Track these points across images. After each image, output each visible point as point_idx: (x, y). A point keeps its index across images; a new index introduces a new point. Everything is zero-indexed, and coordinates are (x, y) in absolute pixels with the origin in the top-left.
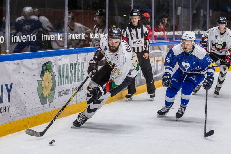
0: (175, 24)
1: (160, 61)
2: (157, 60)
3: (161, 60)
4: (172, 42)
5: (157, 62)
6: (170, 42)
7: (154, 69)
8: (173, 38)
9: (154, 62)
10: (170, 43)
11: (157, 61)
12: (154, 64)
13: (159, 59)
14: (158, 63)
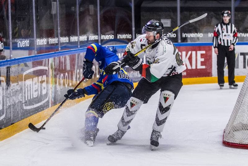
2: (41, 80)
4: (58, 53)
5: (41, 83)
6: (55, 53)
7: (38, 93)
8: (58, 47)
9: (37, 83)
12: (38, 86)
14: (42, 85)
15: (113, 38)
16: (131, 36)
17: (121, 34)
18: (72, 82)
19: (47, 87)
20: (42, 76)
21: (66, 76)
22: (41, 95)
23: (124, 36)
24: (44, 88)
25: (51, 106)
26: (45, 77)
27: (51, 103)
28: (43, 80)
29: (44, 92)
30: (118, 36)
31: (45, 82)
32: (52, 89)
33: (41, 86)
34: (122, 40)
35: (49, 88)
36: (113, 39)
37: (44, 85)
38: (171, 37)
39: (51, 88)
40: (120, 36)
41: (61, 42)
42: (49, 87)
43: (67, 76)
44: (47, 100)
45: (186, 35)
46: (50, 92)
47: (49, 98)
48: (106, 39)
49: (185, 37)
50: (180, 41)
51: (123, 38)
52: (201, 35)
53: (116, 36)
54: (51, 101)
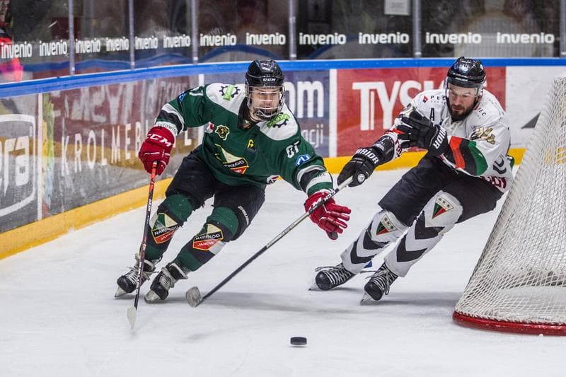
0: (73, 14)
1: (21, 152)
2: (12, 149)
3: (27, 151)
4: (67, 79)
5: (12, 156)
6: (59, 80)
8: (66, 65)
10: (58, 83)
11: (10, 153)
12: (3, 165)
13: (18, 148)
14: (15, 161)
15: (234, 44)
16: (284, 40)
17: (255, 34)
18: (108, 156)
19: (31, 168)
20: (15, 139)
21: (92, 139)
22: (12, 188)
23: (264, 39)
24: (22, 170)
25: (44, 217)
26: (23, 142)
27: (43, 209)
28: (17, 148)
29: (21, 180)
30: (247, 37)
31: (24, 153)
32: (45, 174)
33: (13, 163)
34: (260, 48)
35: (36, 170)
36: (234, 46)
37: (22, 160)
38: (394, 41)
39: (43, 171)
40: (252, 38)
41: (77, 52)
42: (36, 167)
43: (94, 140)
44: (29, 202)
45: (435, 38)
46: (40, 181)
47: (36, 195)
48: (215, 46)
49: (432, 42)
50: (418, 53)
51: (262, 44)
52: (477, 39)
53: (241, 39)
54: (44, 203)
